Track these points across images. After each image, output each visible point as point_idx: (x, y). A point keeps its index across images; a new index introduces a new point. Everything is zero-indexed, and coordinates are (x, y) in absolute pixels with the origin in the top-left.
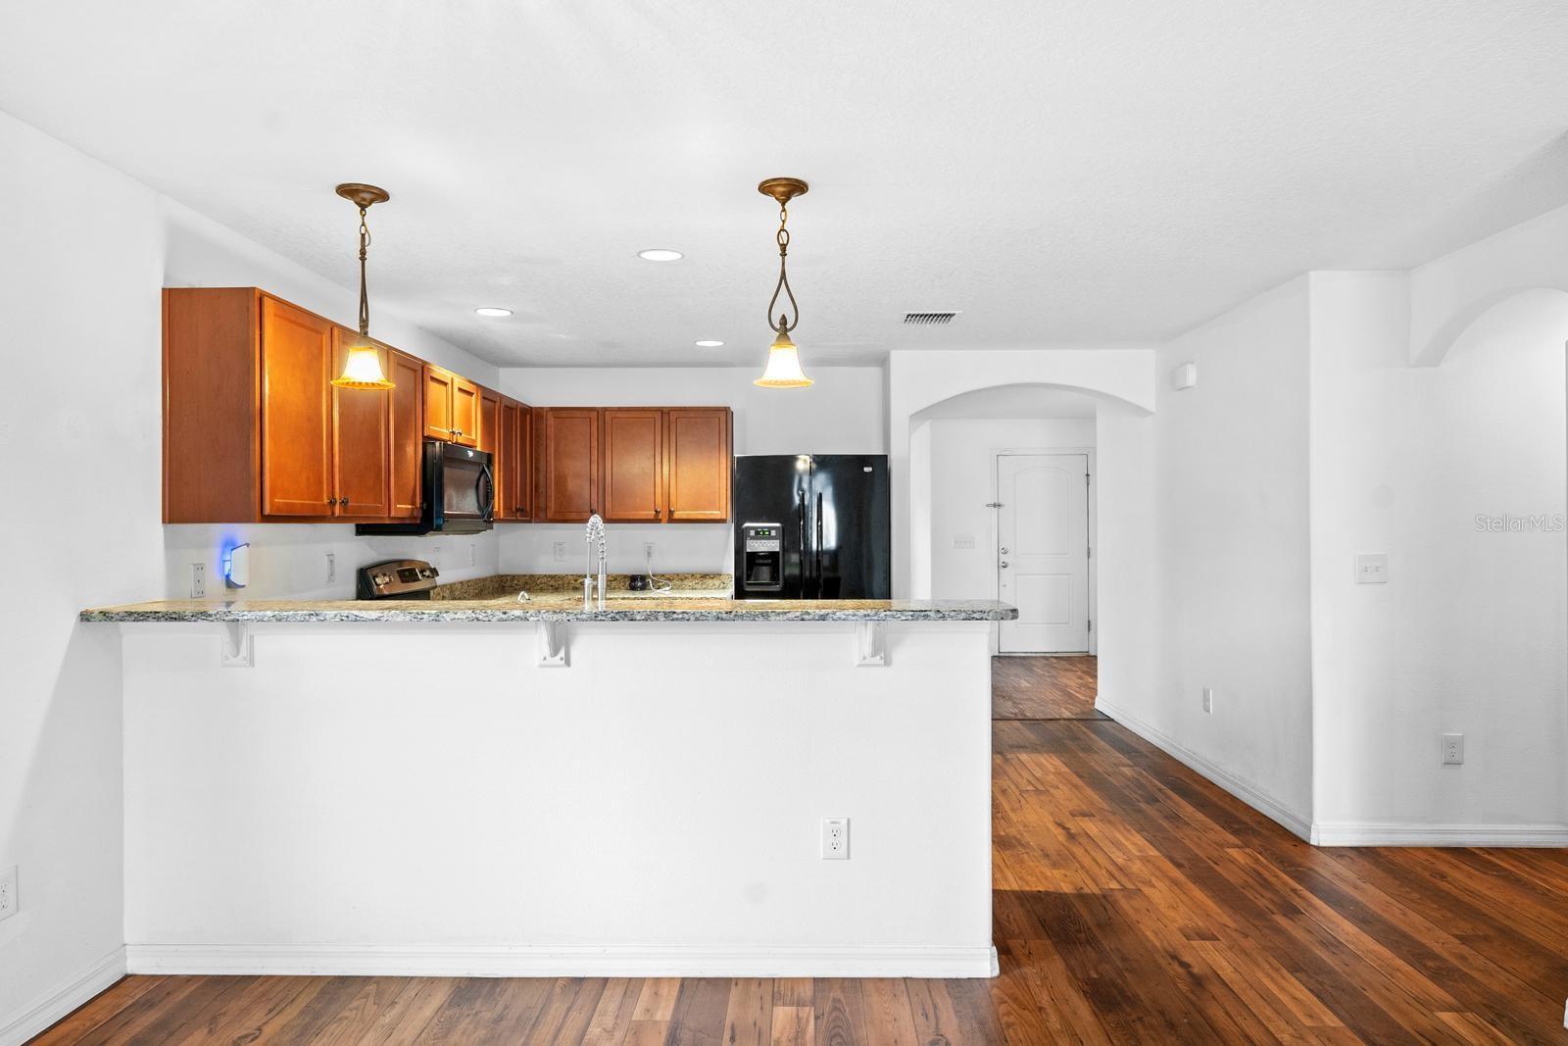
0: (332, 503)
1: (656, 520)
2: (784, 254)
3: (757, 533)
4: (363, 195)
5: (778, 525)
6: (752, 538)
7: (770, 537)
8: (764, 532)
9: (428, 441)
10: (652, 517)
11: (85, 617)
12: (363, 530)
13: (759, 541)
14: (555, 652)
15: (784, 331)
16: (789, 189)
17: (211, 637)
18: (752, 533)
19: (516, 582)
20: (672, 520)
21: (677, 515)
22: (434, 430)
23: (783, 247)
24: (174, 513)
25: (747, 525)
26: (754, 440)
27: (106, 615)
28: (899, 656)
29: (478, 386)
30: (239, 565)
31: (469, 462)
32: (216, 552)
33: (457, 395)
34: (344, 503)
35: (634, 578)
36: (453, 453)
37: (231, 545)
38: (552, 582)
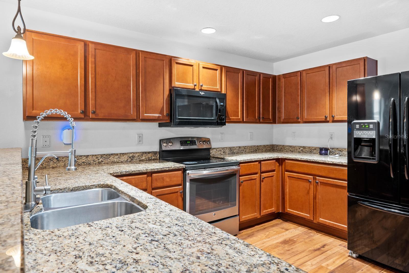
1: (326, 121)
3: (361, 126)
6: (358, 129)
7: (369, 129)
8: (365, 126)
10: (324, 120)
13: (361, 132)
18: (358, 126)
19: (278, 148)
20: (334, 121)
21: (336, 118)
25: (355, 121)
33: (203, 70)
35: (321, 149)
38: (290, 149)
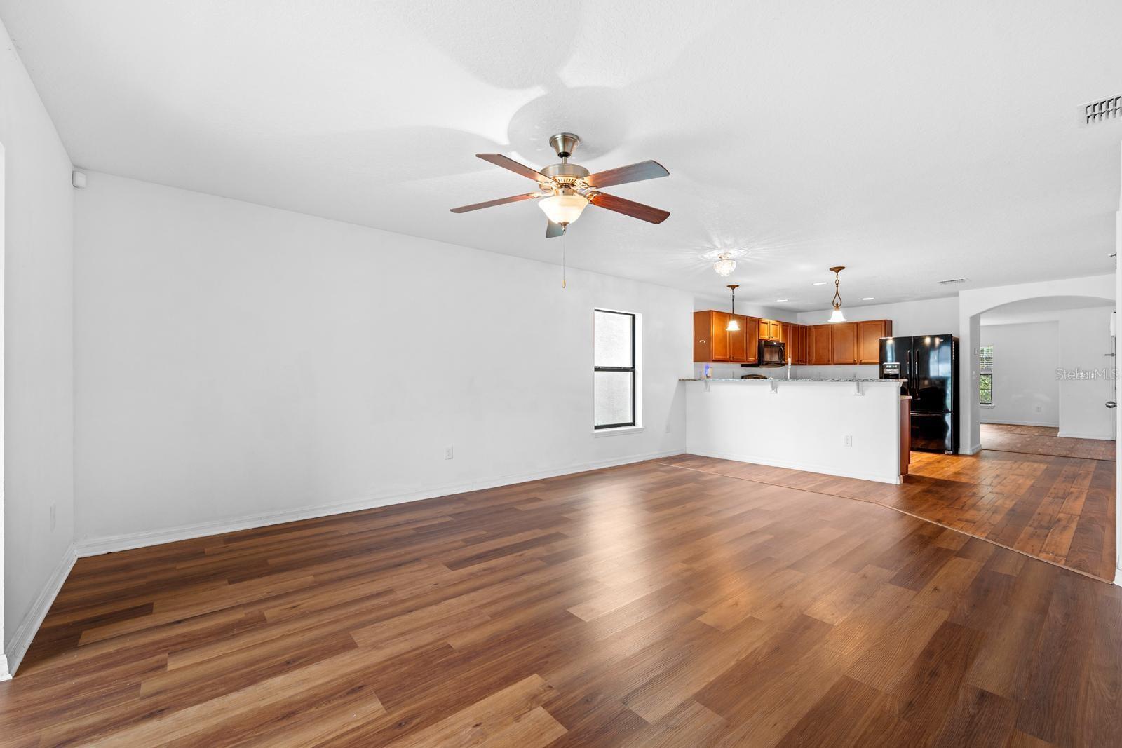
0: (730, 357)
1: (854, 363)
2: (837, 286)
4: (733, 287)
5: (898, 363)
6: (887, 369)
9: (760, 341)
11: (680, 380)
12: (742, 366)
13: (890, 370)
14: (773, 390)
15: (837, 307)
16: (838, 270)
17: (701, 384)
18: (887, 367)
20: (861, 364)
21: (863, 362)
22: (761, 337)
23: (837, 285)
24: (695, 360)
25: (885, 364)
26: (902, 331)
27: (683, 380)
28: (866, 393)
29: (780, 322)
30: (709, 372)
31: (774, 346)
32: (704, 369)
33: (772, 326)
34: (733, 358)
36: (768, 344)
37: (707, 367)
